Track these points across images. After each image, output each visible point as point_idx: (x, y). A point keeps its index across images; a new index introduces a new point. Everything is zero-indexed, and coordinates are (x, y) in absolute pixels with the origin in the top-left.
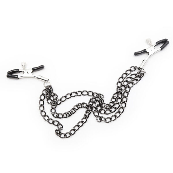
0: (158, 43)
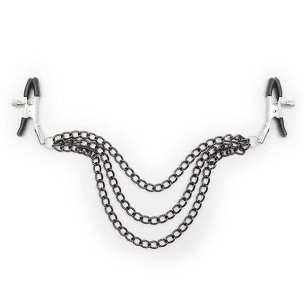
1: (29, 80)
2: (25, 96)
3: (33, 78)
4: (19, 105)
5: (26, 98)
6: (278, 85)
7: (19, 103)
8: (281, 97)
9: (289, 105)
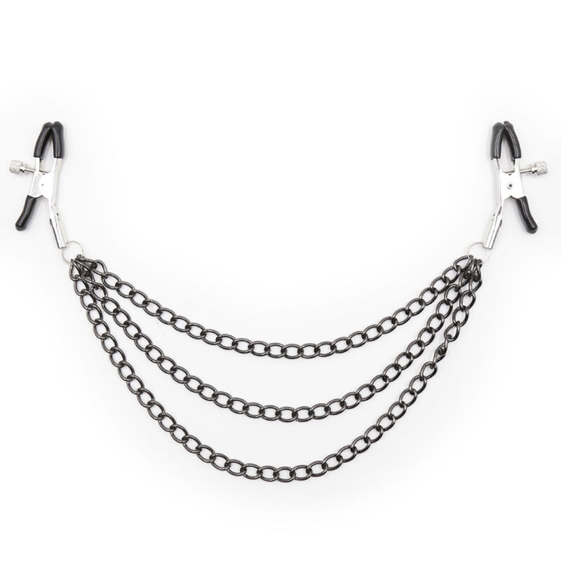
0: (40, 152)
1: (46, 126)
2: (35, 156)
3: (53, 122)
4: (23, 172)
5: (39, 159)
6: (511, 135)
7: (23, 169)
8: (520, 157)
9: (536, 171)
